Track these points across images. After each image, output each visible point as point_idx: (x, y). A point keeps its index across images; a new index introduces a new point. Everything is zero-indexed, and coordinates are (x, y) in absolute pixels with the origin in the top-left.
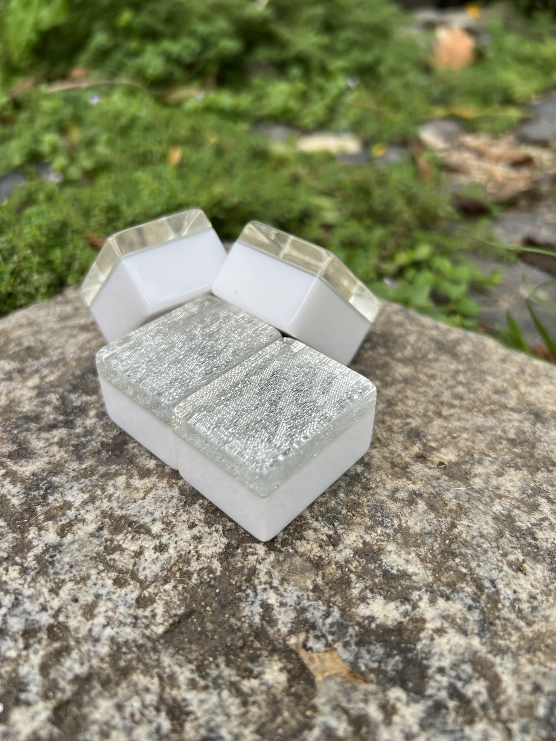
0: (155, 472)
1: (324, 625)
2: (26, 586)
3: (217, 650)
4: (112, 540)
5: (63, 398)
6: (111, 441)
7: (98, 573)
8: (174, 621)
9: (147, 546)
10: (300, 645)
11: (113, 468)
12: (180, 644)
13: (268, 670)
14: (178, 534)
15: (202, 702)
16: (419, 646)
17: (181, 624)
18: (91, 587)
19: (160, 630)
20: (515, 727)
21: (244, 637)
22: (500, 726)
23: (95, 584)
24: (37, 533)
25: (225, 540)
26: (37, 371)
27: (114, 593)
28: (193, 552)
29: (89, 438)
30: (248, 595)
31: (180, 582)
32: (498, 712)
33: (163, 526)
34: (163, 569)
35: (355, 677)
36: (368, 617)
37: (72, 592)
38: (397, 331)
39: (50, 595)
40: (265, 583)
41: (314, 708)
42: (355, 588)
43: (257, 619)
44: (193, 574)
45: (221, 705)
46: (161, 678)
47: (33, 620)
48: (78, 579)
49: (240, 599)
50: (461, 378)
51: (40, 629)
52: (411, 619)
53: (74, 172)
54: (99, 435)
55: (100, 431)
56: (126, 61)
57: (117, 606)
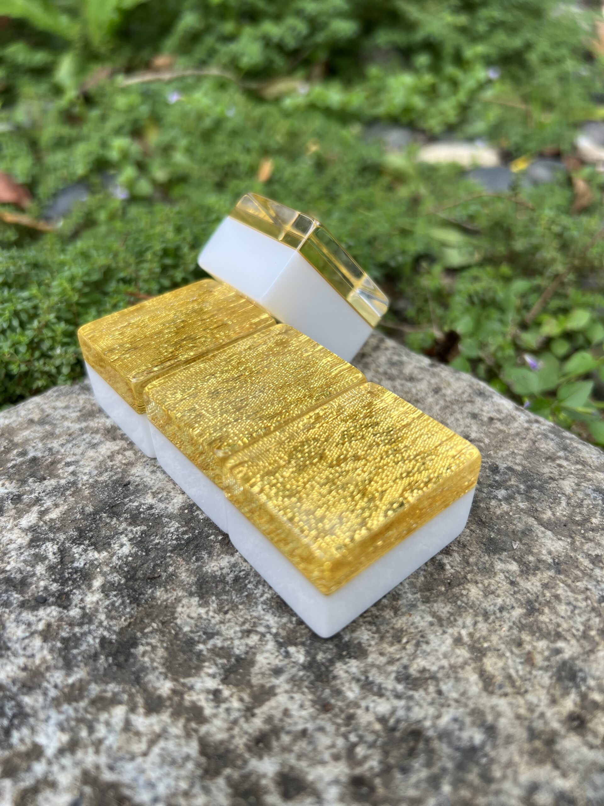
6: (114, 637)
29: (86, 628)
53: (144, 187)
54: (100, 624)
55: (103, 617)
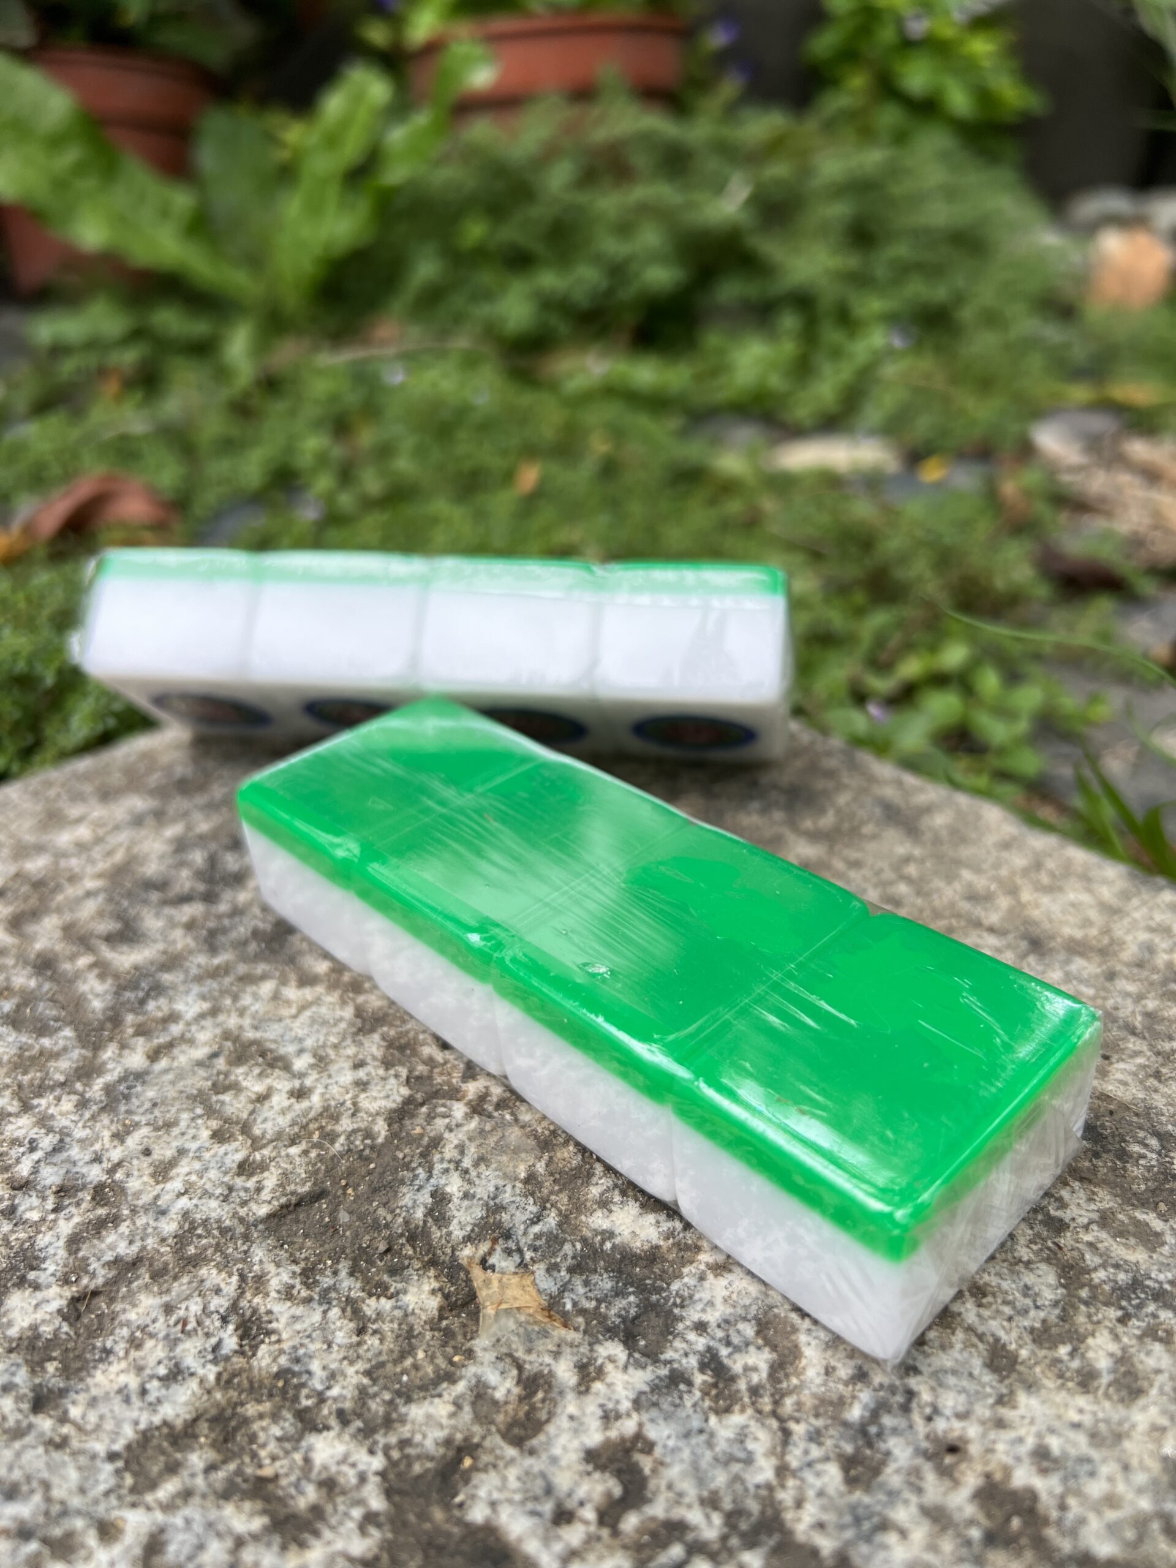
0: (325, 979)
1: (525, 1234)
2: (80, 1125)
3: (343, 1252)
4: (227, 1075)
5: (212, 859)
6: (266, 929)
7: (193, 1119)
8: (288, 1200)
9: (279, 1087)
10: (477, 1260)
11: (261, 968)
12: (289, 1236)
13: (412, 1290)
14: (333, 1073)
15: (295, 1319)
16: (675, 1286)
17: (300, 1209)
18: (176, 1137)
19: (263, 1211)
20: (799, 1429)
21: (390, 1240)
22: (774, 1424)
23: (183, 1134)
24: (117, 1052)
25: (405, 1091)
26: (184, 815)
27: (208, 1149)
28: (349, 1104)
29: (236, 920)
30: (416, 1177)
31: (315, 1146)
32: (777, 1403)
33: (312, 1061)
34: (293, 1123)
35: (550, 1317)
36: (603, 1232)
37: (146, 1140)
38: (820, 784)
39: (112, 1141)
40: (450, 1162)
41: (470, 1354)
42: (597, 1184)
43: (419, 1214)
44: (339, 1136)
45: (324, 1326)
46: (243, 1278)
47: (77, 1173)
48: (161, 1123)
49: (402, 1182)
51: (84, 1187)
52: (677, 1244)
53: (346, 500)
54: (255, 917)
56: (470, 307)
57: (207, 1169)
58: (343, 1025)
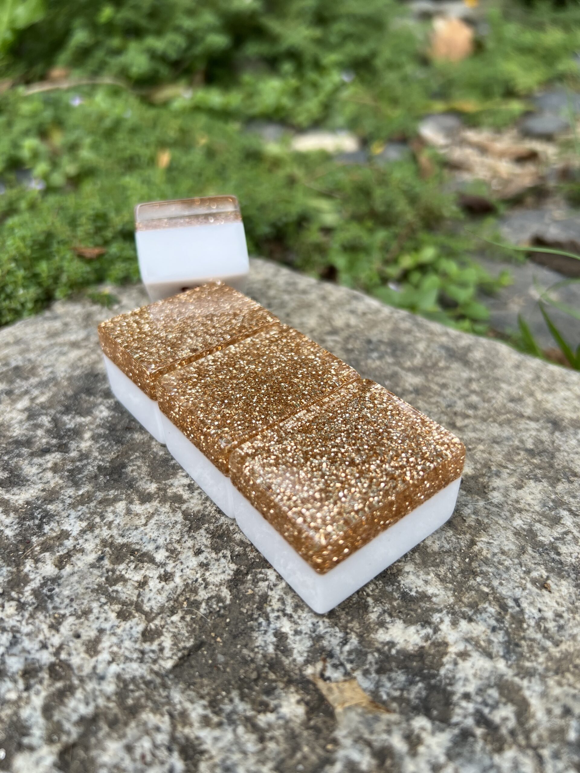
0: (156, 496)
1: (341, 652)
2: (24, 623)
3: (229, 684)
4: (113, 571)
5: (55, 420)
6: (108, 464)
7: (101, 606)
8: (183, 654)
9: (151, 575)
10: (318, 675)
11: (112, 493)
12: (190, 678)
13: (284, 703)
14: (184, 561)
15: (216, 739)
16: (442, 672)
17: (190, 658)
18: (93, 621)
19: (169, 664)
20: (546, 753)
21: (258, 669)
22: (530, 752)
23: (98, 618)
24: (33, 565)
25: (233, 566)
26: (27, 392)
27: (118, 627)
28: (200, 580)
29: (85, 462)
30: (260, 624)
31: (188, 612)
32: (527, 738)
33: (167, 554)
34: (169, 599)
35: (377, 707)
36: (388, 643)
37: (73, 627)
38: (405, 339)
39: (50, 631)
40: (278, 611)
41: (335, 742)
42: (373, 612)
43: (271, 649)
44: (201, 603)
45: (237, 741)
46: (171, 716)
47: (33, 659)
48: (80, 613)
49: (252, 629)
50: (474, 386)
51: (41, 668)
52: (433, 644)
53: (57, 179)
54: (96, 458)
55: (97, 454)
56: (108, 59)
57: (122, 641)
58: (179, 526)
